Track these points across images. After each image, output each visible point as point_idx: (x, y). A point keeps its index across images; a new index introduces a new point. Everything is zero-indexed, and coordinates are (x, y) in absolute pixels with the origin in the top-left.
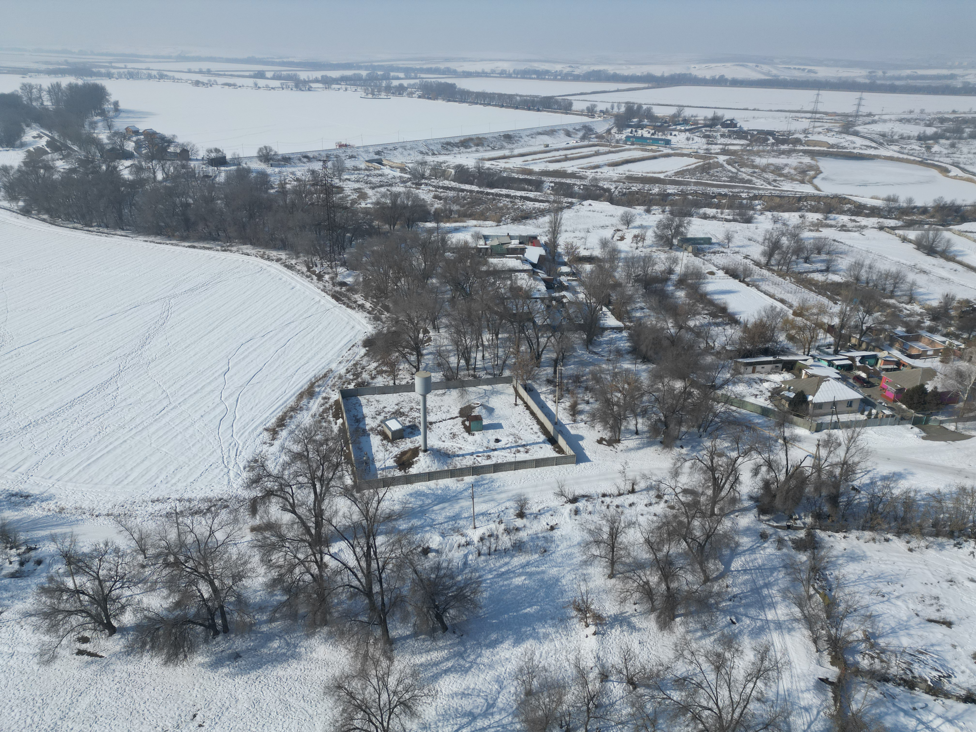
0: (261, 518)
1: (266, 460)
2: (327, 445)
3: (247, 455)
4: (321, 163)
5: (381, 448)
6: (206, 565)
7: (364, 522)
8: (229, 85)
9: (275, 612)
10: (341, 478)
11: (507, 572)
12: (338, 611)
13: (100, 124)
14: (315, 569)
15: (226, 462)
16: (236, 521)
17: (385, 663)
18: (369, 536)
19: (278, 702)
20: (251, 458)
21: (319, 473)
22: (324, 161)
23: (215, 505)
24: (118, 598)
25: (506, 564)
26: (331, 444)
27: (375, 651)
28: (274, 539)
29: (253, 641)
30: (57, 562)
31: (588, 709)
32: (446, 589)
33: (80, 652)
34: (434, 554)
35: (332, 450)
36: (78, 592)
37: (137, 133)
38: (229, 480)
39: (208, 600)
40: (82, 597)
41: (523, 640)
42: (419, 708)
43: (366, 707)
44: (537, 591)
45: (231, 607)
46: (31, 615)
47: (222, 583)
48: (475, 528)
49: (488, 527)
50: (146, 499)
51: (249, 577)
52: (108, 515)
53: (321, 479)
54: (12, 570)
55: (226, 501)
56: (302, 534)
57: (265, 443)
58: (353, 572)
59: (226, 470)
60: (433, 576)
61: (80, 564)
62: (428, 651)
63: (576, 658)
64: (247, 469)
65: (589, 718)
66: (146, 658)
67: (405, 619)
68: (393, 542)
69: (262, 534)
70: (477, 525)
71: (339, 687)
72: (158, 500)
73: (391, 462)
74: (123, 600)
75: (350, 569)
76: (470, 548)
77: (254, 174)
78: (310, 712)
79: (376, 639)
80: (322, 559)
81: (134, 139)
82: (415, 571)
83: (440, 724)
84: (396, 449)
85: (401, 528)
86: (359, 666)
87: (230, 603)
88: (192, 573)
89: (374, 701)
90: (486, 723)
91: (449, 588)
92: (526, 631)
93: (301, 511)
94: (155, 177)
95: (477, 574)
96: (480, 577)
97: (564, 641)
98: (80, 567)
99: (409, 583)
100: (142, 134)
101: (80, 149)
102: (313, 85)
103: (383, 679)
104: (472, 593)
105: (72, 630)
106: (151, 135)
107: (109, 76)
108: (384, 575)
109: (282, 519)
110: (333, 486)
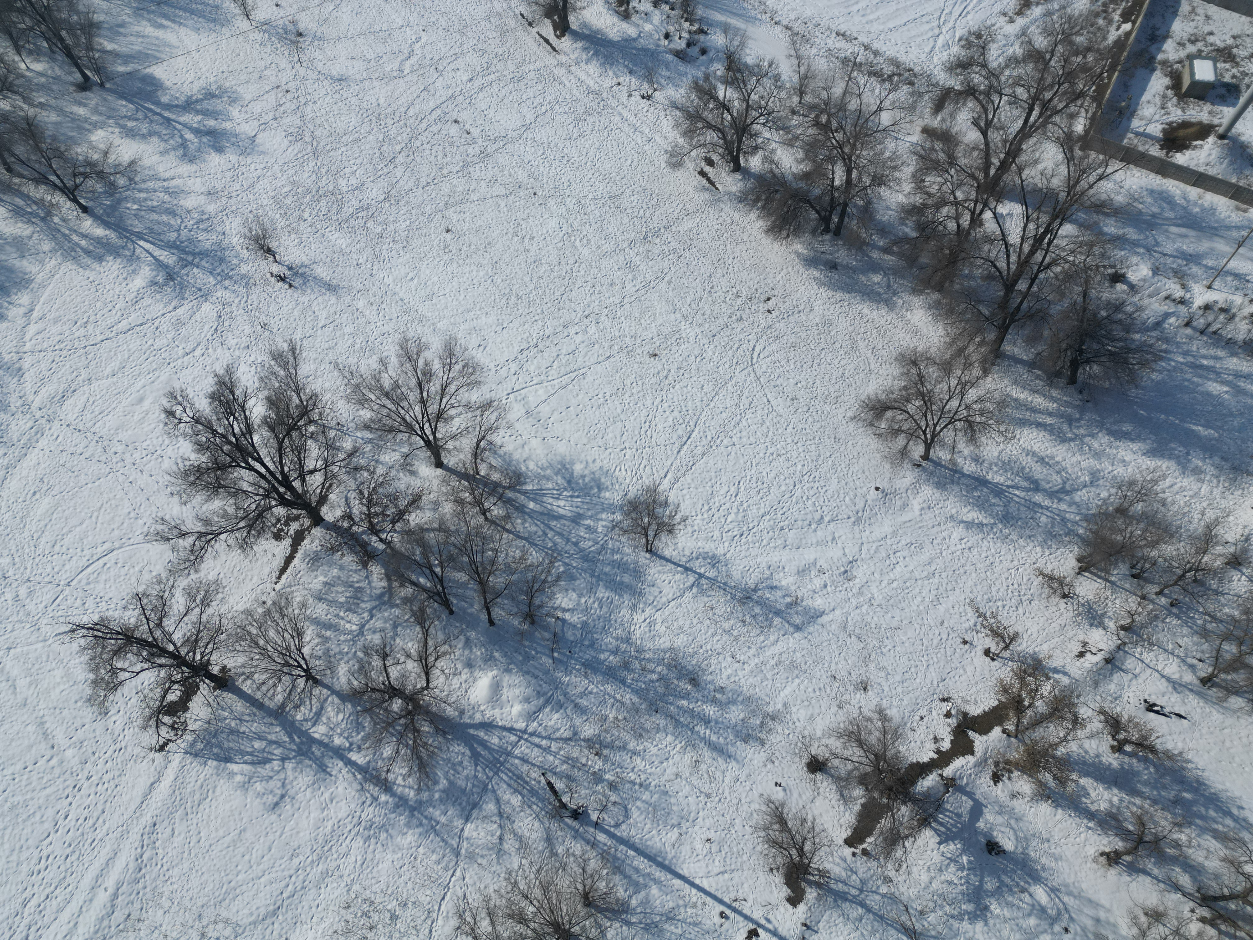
0: (943, 120)
1: (993, 41)
2: (1085, 57)
3: (973, 21)
5: (1158, 100)
6: (854, 147)
7: (1063, 195)
9: (895, 243)
10: (1073, 117)
11: (1208, 369)
12: (962, 284)
14: (966, 220)
15: (942, 20)
16: (912, 108)
17: (976, 371)
18: (1057, 217)
19: (847, 337)
20: (975, 28)
21: (1048, 95)
23: (900, 75)
24: (756, 135)
25: (1216, 358)
26: (1090, 58)
27: (975, 353)
28: (942, 156)
29: (857, 261)
30: (719, 60)
31: (1183, 575)
32: (1108, 339)
33: (702, 173)
34: (1125, 287)
35: (1085, 68)
36: (724, 106)
38: (934, 47)
39: (837, 189)
40: (726, 115)
41: (1162, 456)
42: (983, 439)
43: (930, 400)
44: (1232, 415)
45: (855, 211)
46: (677, 108)
47: (860, 178)
48: (1209, 287)
49: (1230, 297)
50: (833, 27)
51: (890, 188)
52: (787, 28)
53: (1045, 106)
54: (679, 48)
55: (915, 75)
56: (976, 168)
57: (1005, 14)
58: (1007, 250)
59: (937, 31)
60: (1104, 313)
61: (738, 75)
62: (1034, 391)
63: (1217, 519)
64: (963, 43)
65: (1176, 583)
66: (753, 215)
67: (1031, 341)
68: (1081, 242)
69: (932, 141)
70: (1216, 285)
71: (915, 363)
72: (843, 35)
73: (1156, 129)
74: (760, 140)
75: (1006, 244)
76: (1182, 309)
78: (872, 367)
79: (983, 341)
80: (982, 212)
82: (1085, 295)
83: (995, 469)
84: (1179, 112)
85: (1106, 229)
86: (947, 356)
87: (856, 205)
88: (835, 148)
89: (941, 400)
90: (1047, 502)
91: (1114, 340)
92: (1175, 449)
93: (995, 136)
95: (1164, 346)
96: (1166, 351)
97: (1217, 492)
98: (737, 79)
99: (1066, 303)
103: (964, 386)
104: (1138, 363)
105: (704, 145)
108: (1042, 276)
109: (965, 135)
110: (1055, 124)
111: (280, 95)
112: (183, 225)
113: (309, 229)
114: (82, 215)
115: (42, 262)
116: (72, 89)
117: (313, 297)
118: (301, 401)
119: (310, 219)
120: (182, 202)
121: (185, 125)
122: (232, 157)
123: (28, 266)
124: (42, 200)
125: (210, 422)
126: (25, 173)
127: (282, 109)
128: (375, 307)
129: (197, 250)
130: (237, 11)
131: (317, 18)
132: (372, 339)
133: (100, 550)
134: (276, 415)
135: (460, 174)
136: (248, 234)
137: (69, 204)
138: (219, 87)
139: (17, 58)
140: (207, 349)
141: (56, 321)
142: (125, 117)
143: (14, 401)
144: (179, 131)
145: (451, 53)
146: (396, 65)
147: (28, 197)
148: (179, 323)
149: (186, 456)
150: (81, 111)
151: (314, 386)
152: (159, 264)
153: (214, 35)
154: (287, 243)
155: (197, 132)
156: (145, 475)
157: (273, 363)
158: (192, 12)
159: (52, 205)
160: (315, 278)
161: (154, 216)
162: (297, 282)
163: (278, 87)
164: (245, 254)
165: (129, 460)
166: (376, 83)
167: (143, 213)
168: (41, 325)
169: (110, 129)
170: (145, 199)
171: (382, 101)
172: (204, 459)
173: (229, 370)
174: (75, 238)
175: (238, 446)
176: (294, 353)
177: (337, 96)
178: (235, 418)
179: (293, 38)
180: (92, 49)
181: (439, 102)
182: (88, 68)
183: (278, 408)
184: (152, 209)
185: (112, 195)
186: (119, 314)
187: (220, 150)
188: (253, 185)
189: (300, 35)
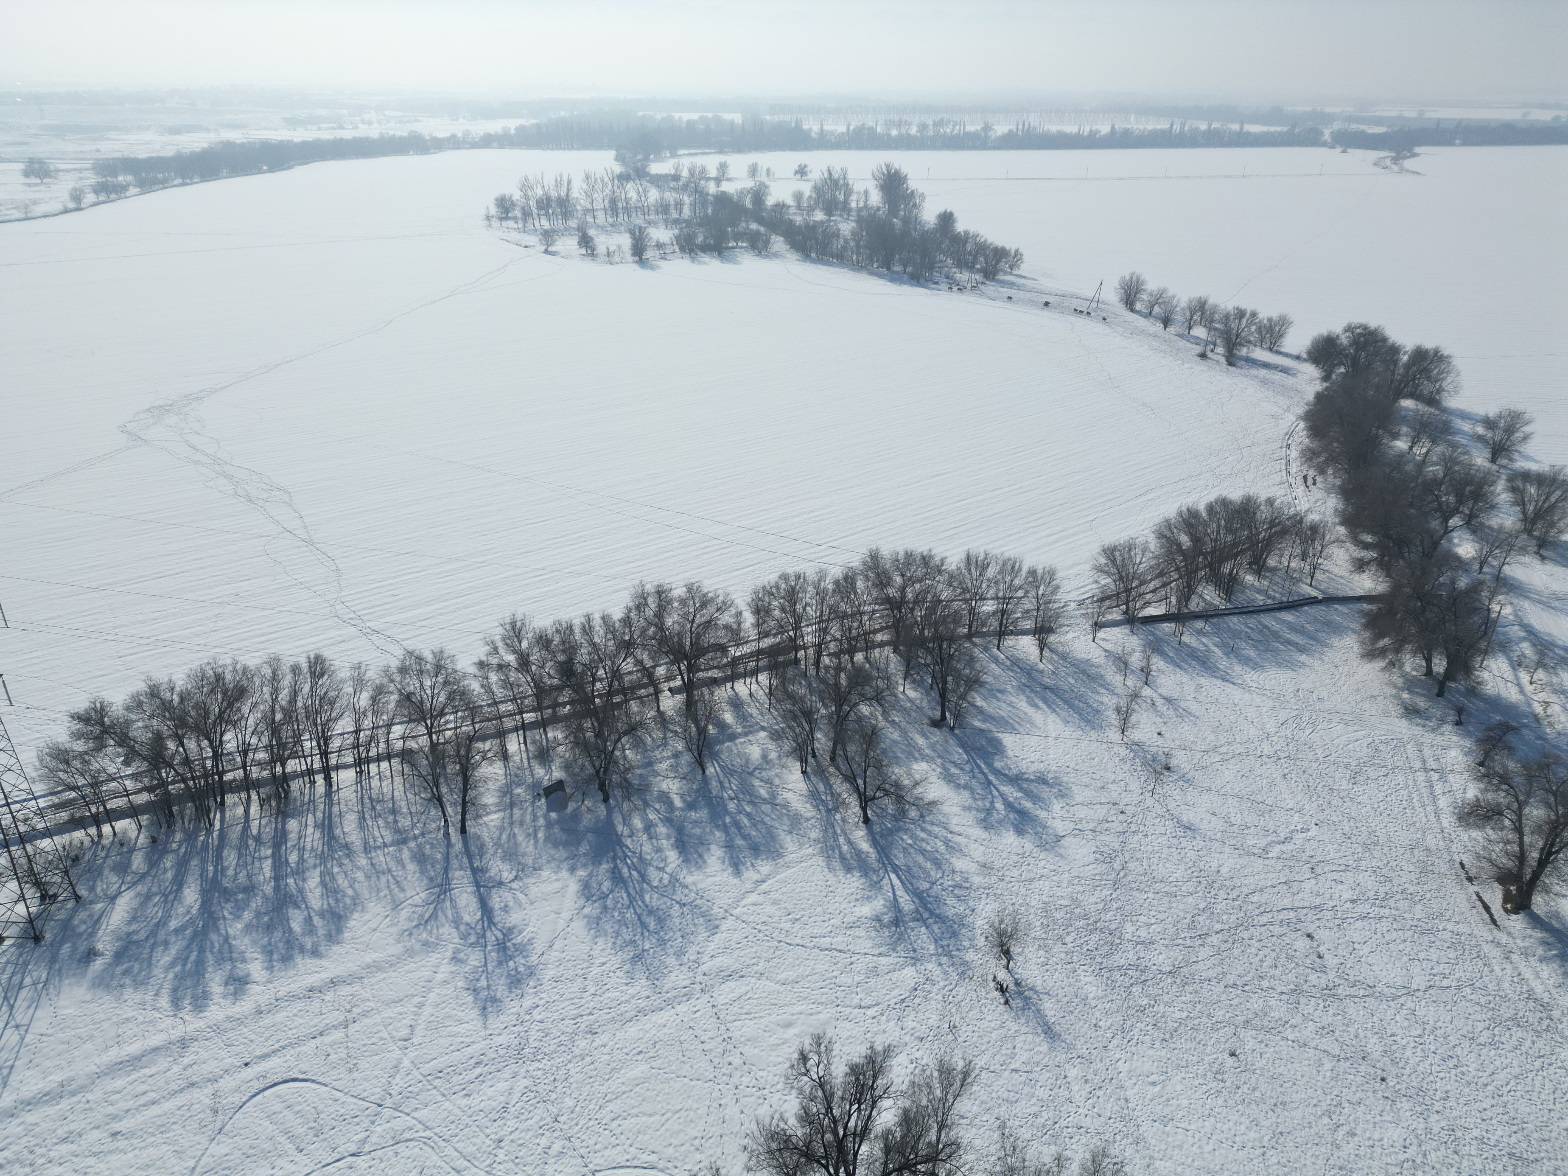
111: (1112, 812)
112: (941, 881)
113: (1063, 956)
114: (861, 824)
115: (801, 845)
116: (926, 721)
117: (1024, 1029)
118: (938, 1141)
119: (1070, 945)
120: (953, 860)
121: (1001, 795)
122: (1027, 844)
123: (789, 842)
124: (839, 795)
125: (832, 1095)
126: (843, 767)
127: (1107, 825)
128: (1088, 1087)
129: (937, 912)
130: (1116, 723)
131: (1195, 761)
132: (1063, 1123)
133: (645, 1157)
134: (902, 1137)
135: (1283, 997)
136: (997, 925)
137: (857, 809)
138: (1056, 778)
139: (901, 681)
140: (882, 1014)
141: (775, 902)
142: (954, 762)
143: (691, 954)
144: (993, 797)
145: (1341, 862)
146: (1263, 842)
147: (831, 787)
148: (874, 971)
149: (786, 1116)
150: (921, 741)
151: (964, 1133)
152: (895, 904)
153: (1081, 733)
154: (1030, 955)
155: (1009, 805)
156: (737, 1109)
157: (936, 1074)
158: (1071, 706)
159: (843, 803)
160: (1038, 1010)
161: (920, 859)
162: (1017, 1003)
163: (1114, 804)
164: (981, 942)
165: (735, 1080)
166: (1227, 849)
167: (912, 851)
168: (761, 899)
169: (934, 766)
170: (923, 840)
171: (1224, 870)
172: (799, 1133)
173: (888, 1052)
174: (841, 840)
175: (840, 1144)
176: (964, 1079)
177: (1175, 841)
178: (859, 1109)
179: (1159, 768)
180: (964, 699)
181: (1297, 904)
182: (950, 711)
183: (909, 1130)
184: (923, 852)
185: (897, 820)
186: (829, 929)
187: (1020, 832)
188: (1031, 880)
189: (1168, 769)
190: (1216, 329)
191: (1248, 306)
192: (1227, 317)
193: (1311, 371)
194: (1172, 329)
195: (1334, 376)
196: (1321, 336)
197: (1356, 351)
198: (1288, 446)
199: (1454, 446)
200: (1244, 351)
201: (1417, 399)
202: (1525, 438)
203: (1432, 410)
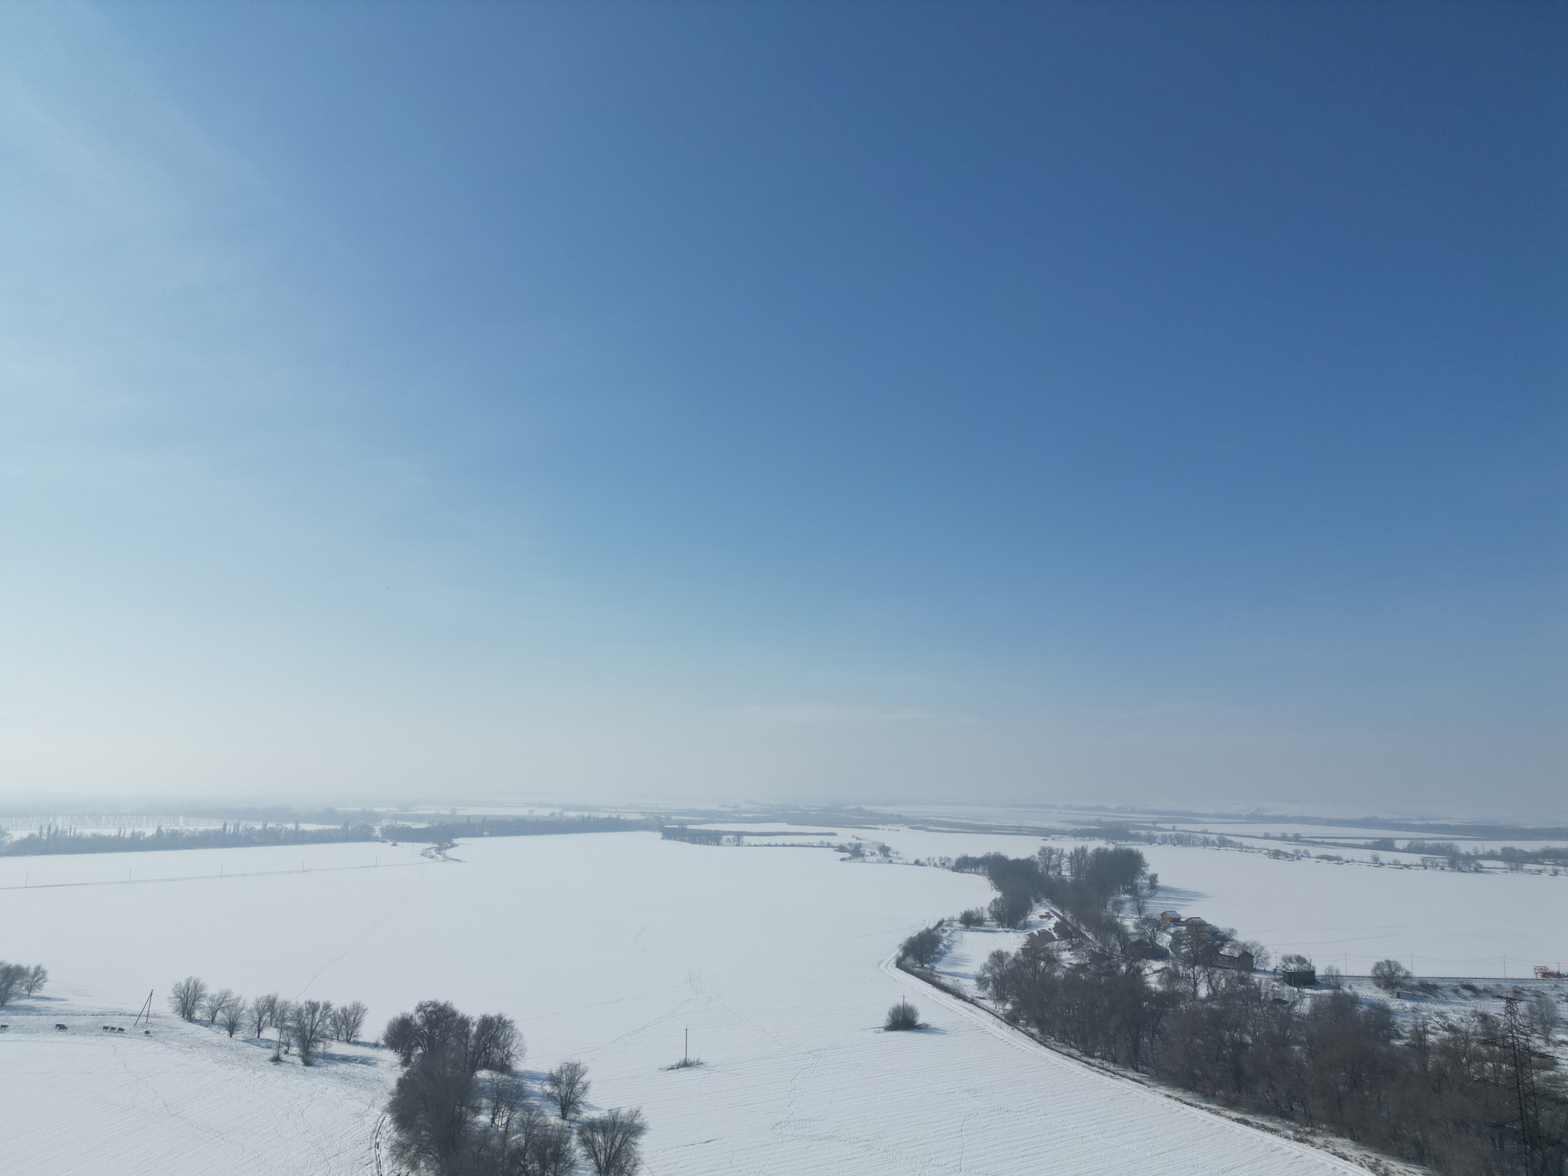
4: (1503, 1003)
8: (1329, 858)
13: (1128, 906)
22: (1509, 1000)
37: (1176, 921)
77: (1365, 1008)
81: (1172, 930)
94: (1196, 992)
100: (1184, 924)
101: (1096, 938)
102: (1486, 863)
106: (1197, 927)
107: (1150, 840)
190: (288, 1028)
191: (320, 998)
192: (299, 1013)
193: (390, 1057)
194: (238, 1035)
195: (413, 1059)
196: (396, 1019)
197: (430, 1030)
198: (377, 1145)
199: (529, 1109)
200: (320, 1048)
201: (490, 1069)
202: (585, 1088)
203: (505, 1077)
